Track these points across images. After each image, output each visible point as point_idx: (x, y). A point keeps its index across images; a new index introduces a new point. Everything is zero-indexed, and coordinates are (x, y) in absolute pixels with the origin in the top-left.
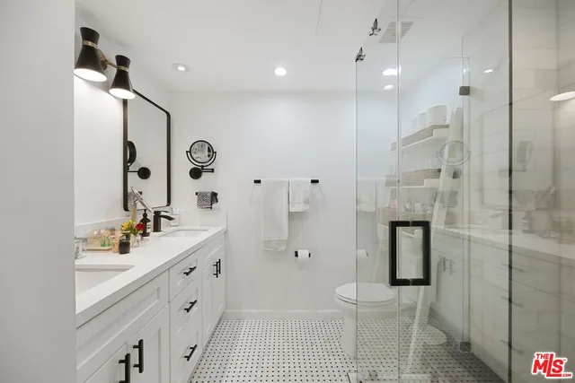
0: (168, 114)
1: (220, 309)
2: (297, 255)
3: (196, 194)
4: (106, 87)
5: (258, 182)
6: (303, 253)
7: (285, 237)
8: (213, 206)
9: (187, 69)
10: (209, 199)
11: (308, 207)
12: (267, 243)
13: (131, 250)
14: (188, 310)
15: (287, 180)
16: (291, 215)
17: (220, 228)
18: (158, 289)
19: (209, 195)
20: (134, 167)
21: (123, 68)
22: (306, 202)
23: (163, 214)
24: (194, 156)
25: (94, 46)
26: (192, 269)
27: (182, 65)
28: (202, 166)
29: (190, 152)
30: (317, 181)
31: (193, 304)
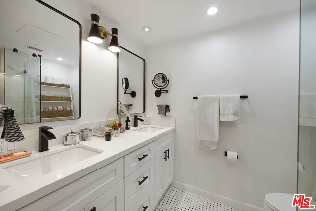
0: (144, 60)
1: (169, 180)
2: (226, 154)
3: (158, 106)
4: (106, 47)
5: (196, 98)
6: (232, 155)
7: (216, 139)
8: (167, 114)
9: (150, 29)
10: (164, 109)
11: (236, 118)
12: (202, 142)
13: (112, 139)
14: (140, 183)
15: (218, 96)
16: (222, 124)
17: (170, 128)
18: (115, 169)
19: (164, 107)
20: (129, 91)
21: (114, 35)
22: (235, 114)
23: (138, 117)
24: (156, 82)
25: (97, 23)
26: (145, 156)
27: (147, 27)
28: (161, 89)
29: (153, 80)
30: (246, 97)
31: (145, 178)
